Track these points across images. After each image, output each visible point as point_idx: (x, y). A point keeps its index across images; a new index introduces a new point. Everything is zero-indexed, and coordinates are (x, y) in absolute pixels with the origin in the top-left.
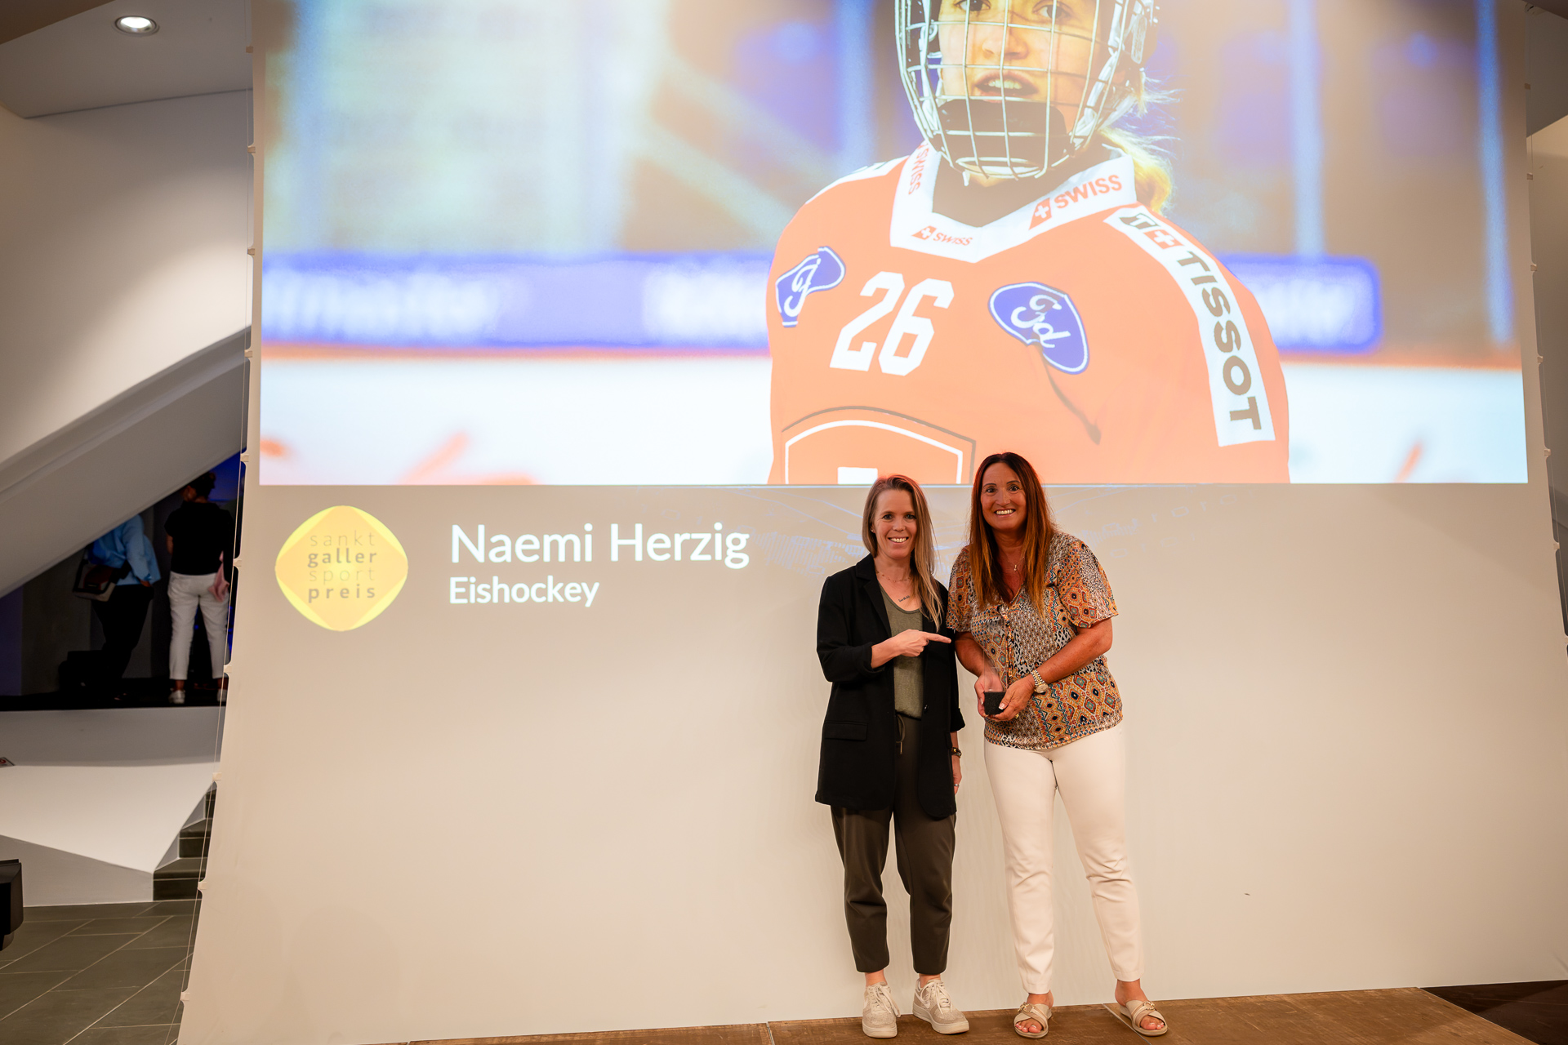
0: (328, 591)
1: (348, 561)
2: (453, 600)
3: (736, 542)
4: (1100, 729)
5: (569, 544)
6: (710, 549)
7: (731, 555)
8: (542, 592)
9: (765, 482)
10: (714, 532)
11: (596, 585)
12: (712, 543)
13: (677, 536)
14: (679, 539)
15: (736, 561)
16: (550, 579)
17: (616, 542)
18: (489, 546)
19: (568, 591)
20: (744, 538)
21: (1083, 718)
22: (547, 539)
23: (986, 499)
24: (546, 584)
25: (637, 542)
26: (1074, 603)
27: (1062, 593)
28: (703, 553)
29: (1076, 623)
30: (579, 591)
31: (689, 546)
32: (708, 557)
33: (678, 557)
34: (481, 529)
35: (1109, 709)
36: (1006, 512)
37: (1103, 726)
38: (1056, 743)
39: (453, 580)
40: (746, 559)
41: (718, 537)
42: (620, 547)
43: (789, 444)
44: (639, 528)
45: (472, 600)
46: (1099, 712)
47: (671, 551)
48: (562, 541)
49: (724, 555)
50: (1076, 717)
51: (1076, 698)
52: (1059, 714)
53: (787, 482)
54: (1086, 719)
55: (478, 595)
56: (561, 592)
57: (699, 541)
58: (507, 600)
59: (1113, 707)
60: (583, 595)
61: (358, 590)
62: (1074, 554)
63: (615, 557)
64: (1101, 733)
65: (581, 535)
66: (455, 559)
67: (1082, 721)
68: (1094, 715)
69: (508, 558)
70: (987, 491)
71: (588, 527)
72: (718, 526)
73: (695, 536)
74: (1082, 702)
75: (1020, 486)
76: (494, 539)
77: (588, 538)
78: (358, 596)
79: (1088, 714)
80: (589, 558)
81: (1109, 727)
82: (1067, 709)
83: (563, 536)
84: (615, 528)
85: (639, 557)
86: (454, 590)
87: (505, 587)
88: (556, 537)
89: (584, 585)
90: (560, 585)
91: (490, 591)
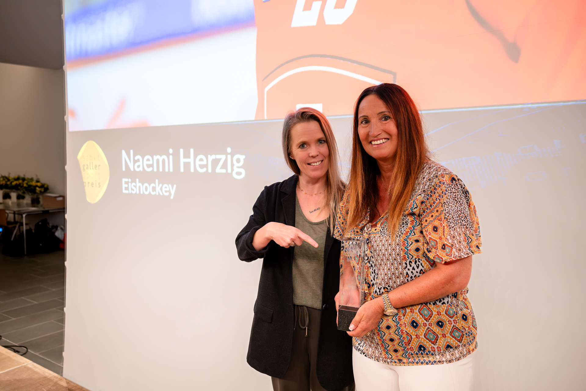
0: (89, 183)
1: (93, 169)
2: (124, 191)
3: (238, 161)
4: (439, 362)
5: (164, 161)
6: (225, 166)
7: (236, 170)
8: (154, 189)
9: (253, 119)
10: (227, 154)
11: (175, 186)
12: (226, 161)
13: (209, 156)
14: (211, 158)
15: (239, 174)
16: (157, 181)
17: (182, 160)
18: (135, 162)
19: (164, 189)
20: (242, 157)
21: (421, 348)
22: (155, 158)
23: (362, 131)
24: (155, 184)
25: (191, 160)
26: (434, 236)
27: (425, 224)
28: (222, 168)
29: (431, 256)
30: (168, 189)
31: (215, 162)
32: (224, 171)
33: (210, 171)
34: (132, 151)
35: (453, 342)
36: (379, 142)
37: (444, 359)
38: (395, 362)
39: (124, 180)
40: (243, 171)
41: (229, 156)
42: (185, 163)
43: (267, 89)
44: (192, 151)
45: (130, 192)
46: (442, 342)
47: (206, 166)
48: (161, 158)
49: (232, 170)
50: (415, 344)
51: (415, 327)
52: (396, 337)
53: (266, 118)
54: (425, 349)
55: (132, 189)
56: (161, 189)
57: (220, 159)
58: (142, 193)
59: (460, 341)
60: (169, 191)
61: (96, 183)
62: (440, 186)
63: (182, 170)
64: (440, 366)
65: (168, 155)
66: (124, 169)
67: (421, 350)
68: (436, 347)
69: (141, 169)
70: (362, 123)
71: (171, 151)
72: (229, 150)
73: (218, 156)
74: (422, 331)
75: (392, 117)
76: (136, 158)
77: (171, 157)
78: (96, 187)
79: (428, 345)
80: (171, 170)
81: (450, 361)
82: (404, 335)
83: (161, 156)
84: (182, 151)
85: (192, 170)
86: (124, 186)
87: (140, 184)
88: (158, 157)
89: (170, 185)
90: (161, 185)
91: (135, 187)
